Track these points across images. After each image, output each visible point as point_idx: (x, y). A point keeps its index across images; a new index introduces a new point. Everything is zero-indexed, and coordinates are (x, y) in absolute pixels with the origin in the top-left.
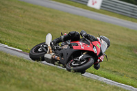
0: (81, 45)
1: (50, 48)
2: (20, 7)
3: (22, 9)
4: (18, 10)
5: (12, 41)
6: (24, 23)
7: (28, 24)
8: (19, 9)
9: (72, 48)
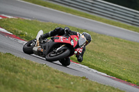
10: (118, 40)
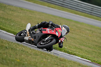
0: (48, 30)
1: (28, 33)
2: (89, 29)
3: (91, 30)
4: (88, 32)
5: (83, 54)
6: (92, 41)
7: (95, 41)
8: (89, 30)
9: (42, 32)
10: (22, 9)
